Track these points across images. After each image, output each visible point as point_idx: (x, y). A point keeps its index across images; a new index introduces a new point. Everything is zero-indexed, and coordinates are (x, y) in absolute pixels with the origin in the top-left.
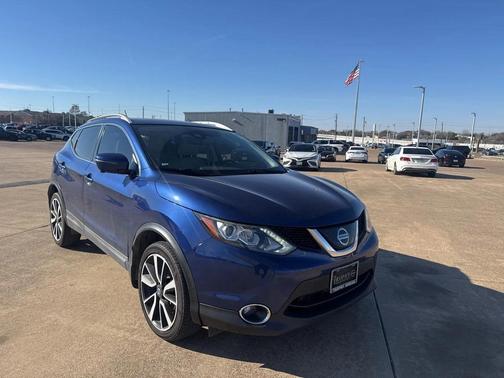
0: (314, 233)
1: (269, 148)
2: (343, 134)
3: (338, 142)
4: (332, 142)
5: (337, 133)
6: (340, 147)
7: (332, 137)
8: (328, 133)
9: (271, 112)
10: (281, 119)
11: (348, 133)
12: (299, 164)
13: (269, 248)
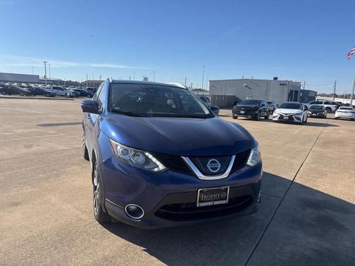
0: (186, 160)
1: (263, 105)
2: (342, 97)
3: (334, 103)
4: (326, 103)
5: (336, 96)
6: (333, 107)
7: (331, 99)
8: (328, 96)
9: (276, 79)
10: (283, 84)
11: (347, 97)
12: (285, 118)
13: (149, 167)
